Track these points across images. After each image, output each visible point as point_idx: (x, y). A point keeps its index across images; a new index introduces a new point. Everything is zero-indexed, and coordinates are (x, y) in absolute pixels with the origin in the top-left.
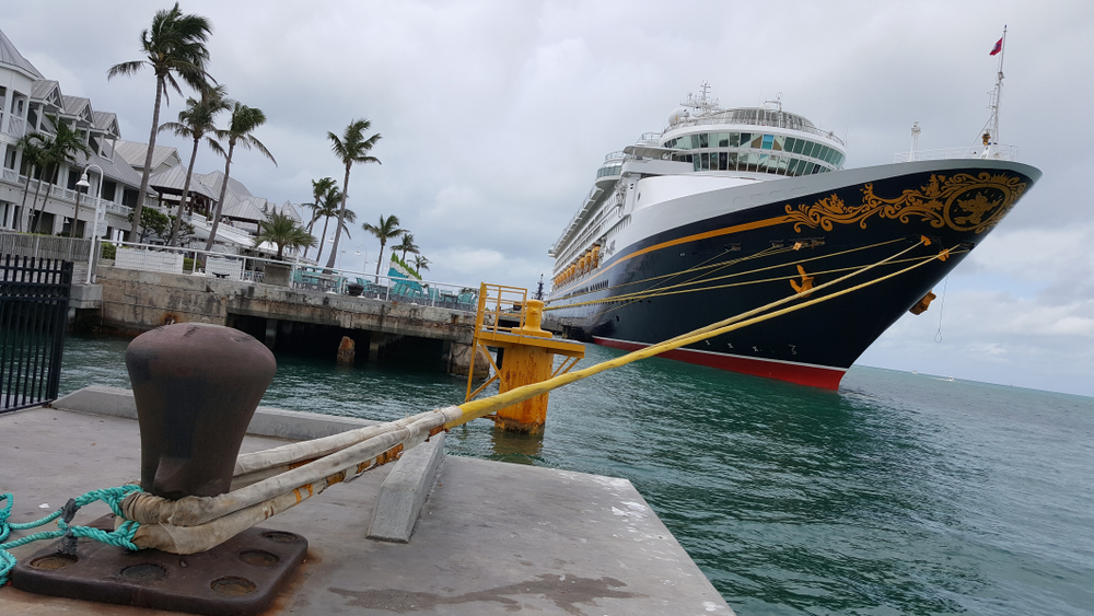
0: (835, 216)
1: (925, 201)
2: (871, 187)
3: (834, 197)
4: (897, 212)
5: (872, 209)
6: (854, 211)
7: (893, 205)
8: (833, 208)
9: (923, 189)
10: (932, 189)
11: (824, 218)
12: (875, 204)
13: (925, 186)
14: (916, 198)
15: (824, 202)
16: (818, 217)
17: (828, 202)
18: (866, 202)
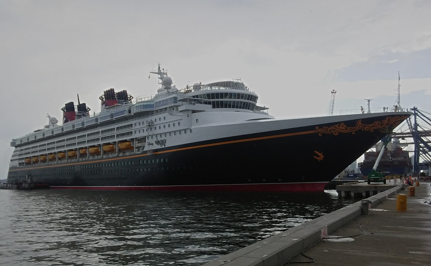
0: (342, 130)
1: (382, 125)
2: (361, 121)
3: (343, 124)
4: (370, 128)
5: (359, 128)
6: (350, 128)
7: (368, 126)
8: (341, 128)
9: (383, 121)
10: (386, 121)
11: (335, 131)
12: (361, 126)
13: (383, 120)
14: (379, 124)
15: (337, 126)
16: (332, 130)
17: (339, 126)
18: (357, 126)
